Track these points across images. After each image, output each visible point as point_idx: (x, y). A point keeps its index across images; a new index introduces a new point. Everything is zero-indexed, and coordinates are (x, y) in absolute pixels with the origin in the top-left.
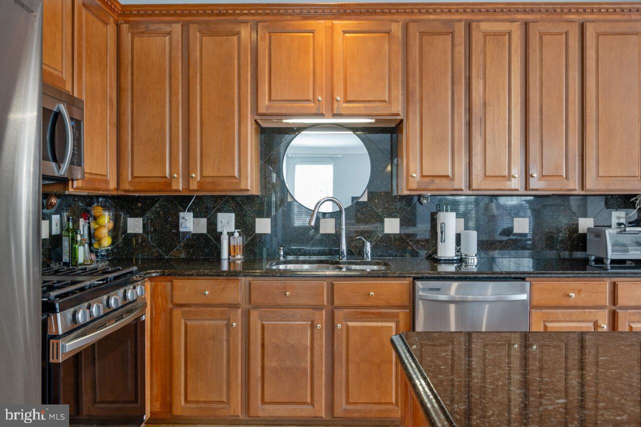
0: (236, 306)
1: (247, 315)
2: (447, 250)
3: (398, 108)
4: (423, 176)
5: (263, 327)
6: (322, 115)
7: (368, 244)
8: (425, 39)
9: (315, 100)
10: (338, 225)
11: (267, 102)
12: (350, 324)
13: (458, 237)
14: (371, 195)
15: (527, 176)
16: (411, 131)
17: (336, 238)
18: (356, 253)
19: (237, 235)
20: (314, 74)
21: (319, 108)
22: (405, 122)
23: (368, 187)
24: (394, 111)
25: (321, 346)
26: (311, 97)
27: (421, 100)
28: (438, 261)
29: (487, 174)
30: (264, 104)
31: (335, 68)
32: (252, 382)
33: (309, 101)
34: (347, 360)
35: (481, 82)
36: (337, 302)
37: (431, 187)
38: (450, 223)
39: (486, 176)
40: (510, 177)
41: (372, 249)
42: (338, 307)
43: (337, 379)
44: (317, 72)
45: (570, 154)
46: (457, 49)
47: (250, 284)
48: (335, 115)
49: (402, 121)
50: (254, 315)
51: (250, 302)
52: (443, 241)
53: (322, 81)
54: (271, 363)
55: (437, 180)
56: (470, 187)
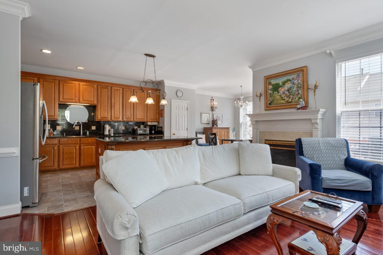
0: (56, 144)
1: (59, 146)
2: (107, 133)
3: (95, 103)
4: (101, 117)
5: (63, 149)
6: (77, 103)
7: (88, 132)
8: (102, 89)
9: (75, 99)
10: (80, 128)
11: (62, 99)
12: (85, 147)
13: (109, 130)
14: (88, 121)
15: (123, 118)
16: (99, 108)
17: (80, 131)
18: (85, 134)
19: (51, 130)
20: (75, 93)
21: (76, 101)
22: (97, 106)
23: (88, 119)
24: (94, 103)
25: (77, 152)
26: (74, 99)
27: (101, 101)
28: (105, 135)
29: (115, 117)
30: (61, 99)
31: (80, 93)
32: (60, 161)
33: (74, 100)
34: (84, 154)
35: (114, 99)
36: (81, 143)
37: (103, 119)
38: (107, 127)
39: (115, 118)
40: (119, 118)
41: (89, 133)
42: (82, 144)
43: (81, 158)
44: (76, 93)
45: (131, 114)
46: (109, 92)
47: (60, 140)
48: (80, 103)
49: (96, 105)
50: (61, 146)
51: (60, 144)
52: (106, 131)
53: (77, 95)
54: (65, 156)
55: (104, 118)
56: (111, 119)
